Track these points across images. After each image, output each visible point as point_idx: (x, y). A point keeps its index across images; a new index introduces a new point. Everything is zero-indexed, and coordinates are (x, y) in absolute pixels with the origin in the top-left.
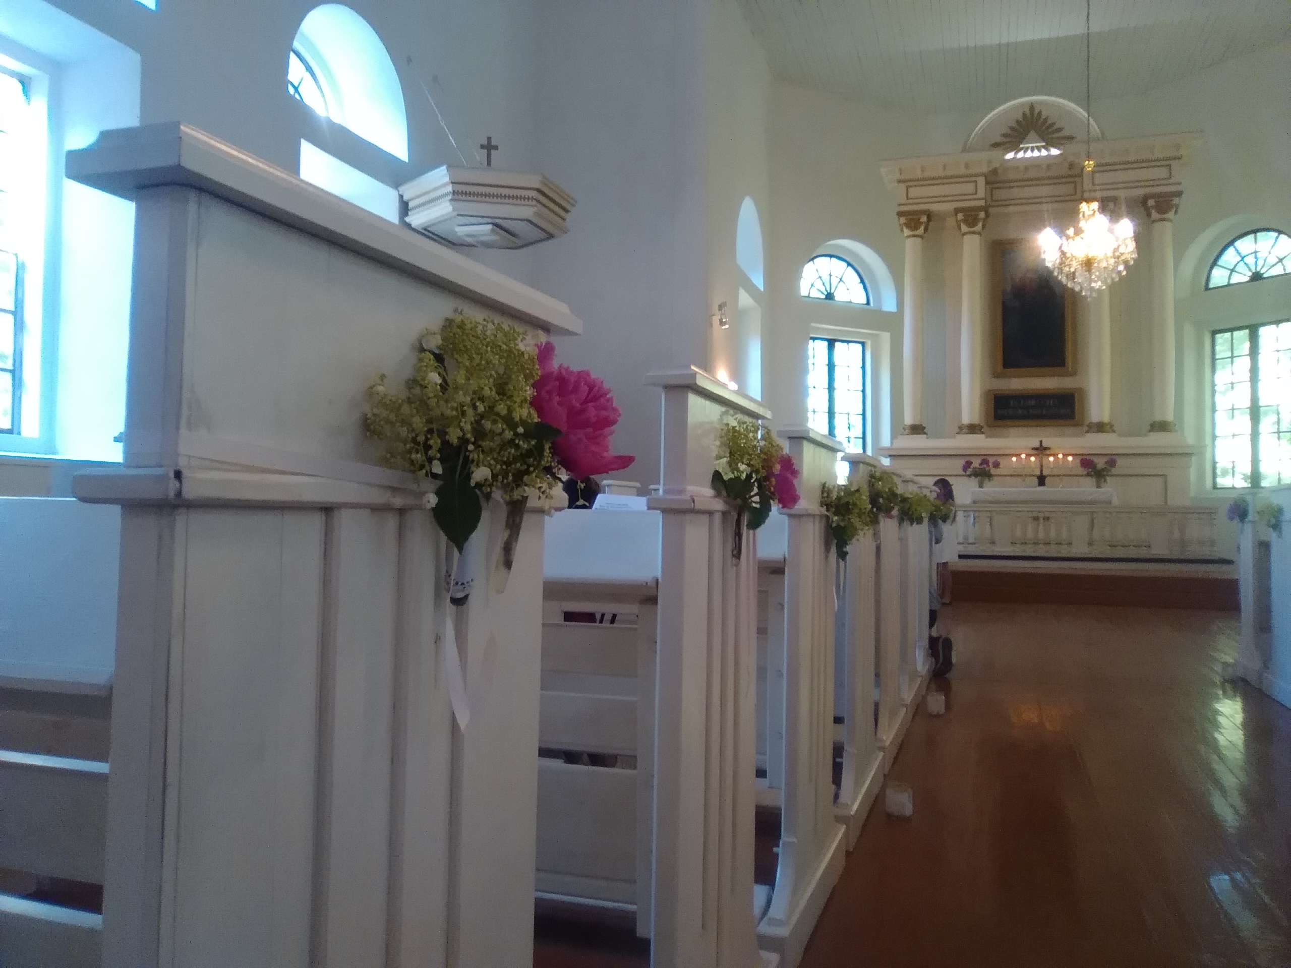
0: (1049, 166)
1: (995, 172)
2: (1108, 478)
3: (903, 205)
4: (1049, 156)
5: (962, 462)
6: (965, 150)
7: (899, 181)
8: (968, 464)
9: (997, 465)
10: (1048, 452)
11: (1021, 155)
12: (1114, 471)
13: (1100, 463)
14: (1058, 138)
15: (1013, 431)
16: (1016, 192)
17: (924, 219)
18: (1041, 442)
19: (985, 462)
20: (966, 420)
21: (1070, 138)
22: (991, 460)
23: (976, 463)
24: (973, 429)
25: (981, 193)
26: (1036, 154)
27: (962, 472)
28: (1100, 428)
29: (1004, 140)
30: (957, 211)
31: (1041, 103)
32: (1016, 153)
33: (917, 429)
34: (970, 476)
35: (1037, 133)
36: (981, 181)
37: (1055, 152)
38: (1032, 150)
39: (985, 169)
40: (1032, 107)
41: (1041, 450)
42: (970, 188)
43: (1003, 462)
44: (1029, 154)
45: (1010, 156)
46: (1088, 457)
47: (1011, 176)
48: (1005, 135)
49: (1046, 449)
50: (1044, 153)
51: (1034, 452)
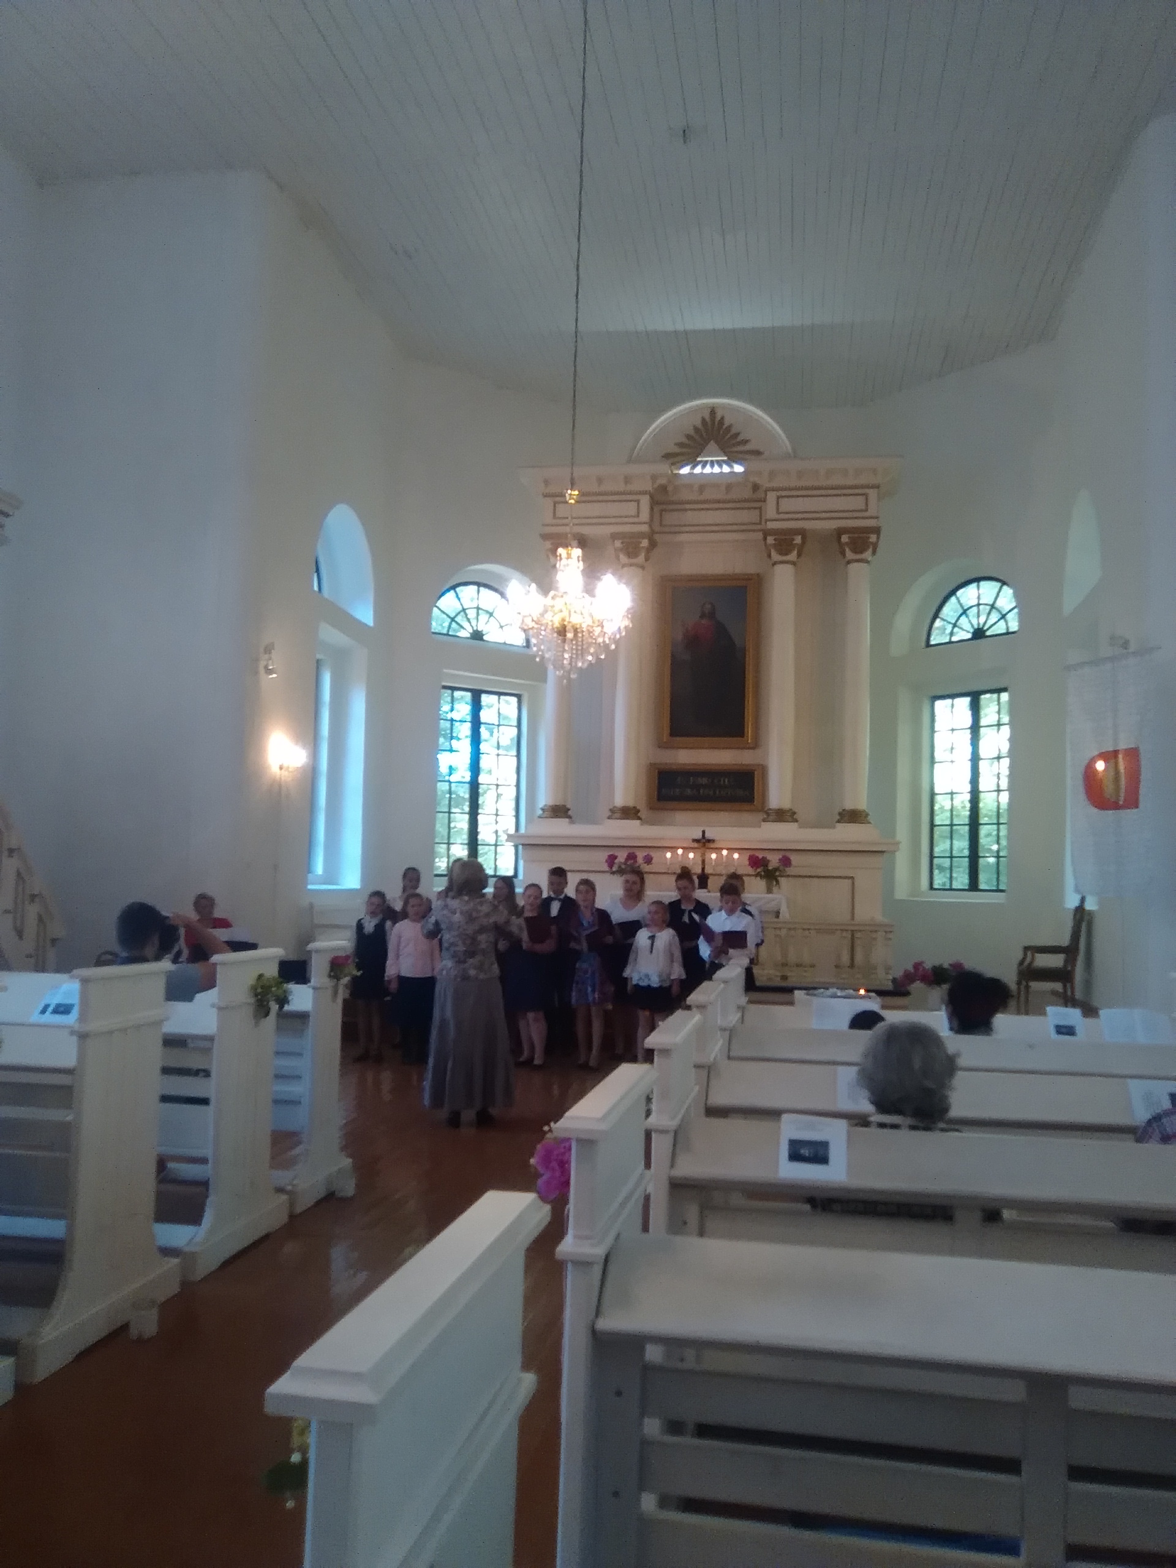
0: (729, 487)
1: (663, 489)
2: (782, 880)
3: (548, 525)
4: (732, 473)
5: (603, 855)
6: (630, 461)
7: (546, 496)
8: (611, 860)
9: (648, 860)
10: (712, 845)
11: (698, 470)
12: (790, 871)
13: (774, 860)
14: (741, 452)
15: (680, 816)
16: (691, 517)
18: (704, 832)
19: (632, 857)
20: (619, 801)
21: (757, 453)
22: (640, 855)
23: (622, 856)
24: (628, 813)
25: (645, 515)
26: (716, 470)
27: (606, 868)
28: (782, 816)
29: (677, 450)
30: (614, 536)
31: (724, 407)
32: (693, 468)
33: (559, 811)
34: (613, 873)
35: (717, 442)
36: (645, 501)
37: (739, 469)
38: (712, 466)
39: (648, 486)
40: (713, 411)
41: (704, 843)
42: (631, 509)
43: (655, 854)
44: (708, 470)
45: (685, 470)
46: (760, 855)
47: (686, 495)
48: (681, 445)
49: (709, 841)
50: (726, 469)
51: (696, 845)
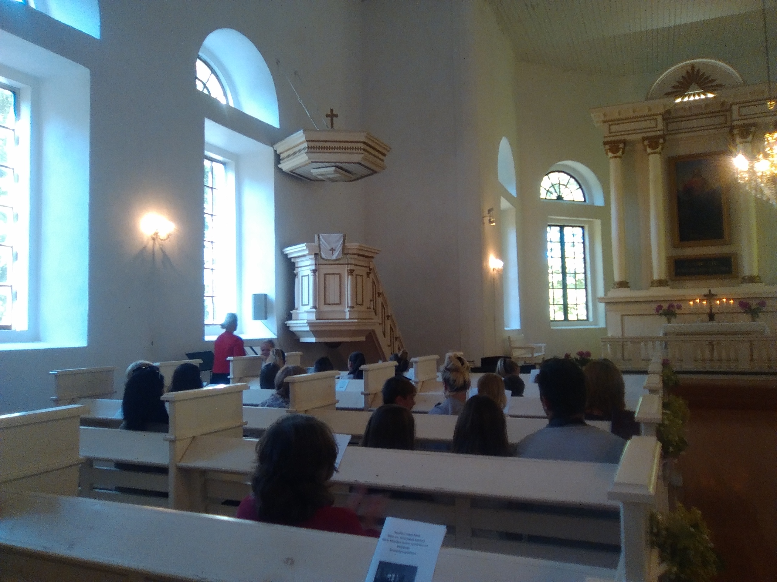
0: (707, 106)
1: (668, 112)
2: (760, 314)
3: (607, 137)
4: (707, 99)
5: (655, 306)
6: (646, 100)
7: (604, 122)
8: (660, 307)
9: (679, 307)
10: (715, 297)
11: (686, 99)
12: (764, 309)
13: (754, 304)
14: (712, 86)
15: (689, 284)
16: (683, 124)
17: (621, 145)
18: (710, 291)
19: (671, 306)
20: (656, 277)
21: (722, 86)
22: (676, 304)
23: (665, 306)
24: (661, 283)
25: (660, 126)
26: (697, 98)
27: (655, 312)
28: (752, 279)
29: (674, 90)
30: (644, 139)
31: (699, 63)
32: (683, 99)
33: (623, 284)
34: (661, 315)
35: (697, 83)
36: (660, 118)
37: (710, 95)
38: (694, 96)
39: (662, 110)
40: (693, 66)
41: (710, 297)
42: (652, 123)
43: (683, 305)
44: (692, 98)
45: (678, 100)
46: (745, 301)
47: (680, 114)
48: (674, 87)
49: (714, 295)
50: (703, 97)
51: (705, 298)
